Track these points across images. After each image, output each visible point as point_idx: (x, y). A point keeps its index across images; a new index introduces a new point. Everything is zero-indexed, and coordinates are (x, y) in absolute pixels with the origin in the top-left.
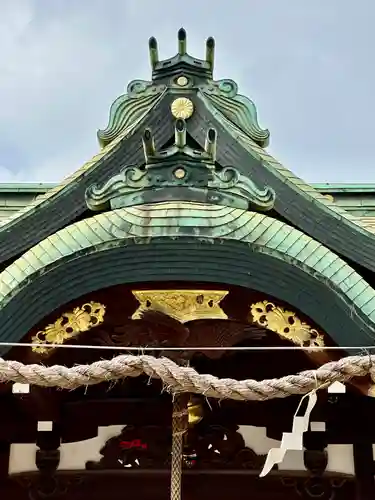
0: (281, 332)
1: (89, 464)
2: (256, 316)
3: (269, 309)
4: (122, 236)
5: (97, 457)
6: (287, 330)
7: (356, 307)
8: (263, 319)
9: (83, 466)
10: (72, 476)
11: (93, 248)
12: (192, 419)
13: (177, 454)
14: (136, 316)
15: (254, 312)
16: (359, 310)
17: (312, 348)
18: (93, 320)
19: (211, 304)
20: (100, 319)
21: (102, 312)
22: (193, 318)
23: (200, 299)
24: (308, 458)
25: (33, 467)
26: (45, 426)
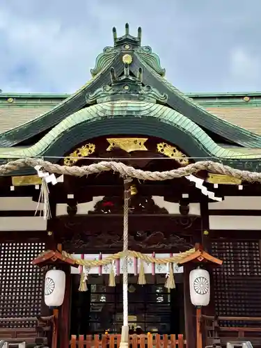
1: (89, 212)
2: (159, 149)
3: (165, 146)
4: (102, 115)
6: (172, 155)
7: (202, 145)
8: (162, 150)
9: (86, 213)
10: (82, 217)
11: (89, 120)
12: (132, 193)
13: (126, 209)
14: (108, 149)
15: (158, 147)
17: (183, 162)
18: (90, 151)
19: (140, 144)
20: (93, 151)
21: (94, 148)
23: (135, 142)
24: (181, 209)
25: (66, 213)
26: (71, 196)
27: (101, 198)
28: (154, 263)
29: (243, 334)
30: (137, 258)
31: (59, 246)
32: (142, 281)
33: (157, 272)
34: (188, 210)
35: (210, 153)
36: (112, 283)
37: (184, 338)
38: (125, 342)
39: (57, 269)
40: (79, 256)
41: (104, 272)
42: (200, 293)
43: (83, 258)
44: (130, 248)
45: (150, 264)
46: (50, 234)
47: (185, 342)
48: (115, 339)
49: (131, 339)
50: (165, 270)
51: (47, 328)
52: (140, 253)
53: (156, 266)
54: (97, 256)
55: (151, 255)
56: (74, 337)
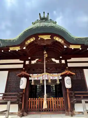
0: (58, 40)
1: (35, 63)
3: (56, 37)
5: (36, 62)
6: (59, 40)
7: (69, 34)
8: (55, 39)
9: (34, 63)
10: (33, 64)
12: (46, 56)
13: (45, 62)
14: (39, 39)
15: (54, 38)
16: (69, 35)
17: (62, 42)
18: (33, 40)
19: (49, 37)
21: (35, 39)
22: (46, 39)
23: (47, 37)
24: (59, 62)
25: (28, 63)
26: (29, 58)
27: (38, 59)
28: (53, 76)
29: (83, 97)
30: (48, 75)
31: (26, 71)
32: (50, 81)
33: (54, 79)
34: (61, 62)
35: (71, 37)
36: (41, 82)
37: (63, 99)
38: (45, 100)
39: (24, 77)
40: (32, 75)
41: (39, 79)
42: (69, 84)
43: (33, 75)
44: (46, 72)
45: (52, 76)
46: (24, 69)
47: (64, 100)
48: (42, 99)
49: (47, 99)
50: (56, 78)
51: (21, 96)
52: (49, 74)
53: (54, 77)
54: (37, 74)
55: (52, 74)
56: (30, 99)
